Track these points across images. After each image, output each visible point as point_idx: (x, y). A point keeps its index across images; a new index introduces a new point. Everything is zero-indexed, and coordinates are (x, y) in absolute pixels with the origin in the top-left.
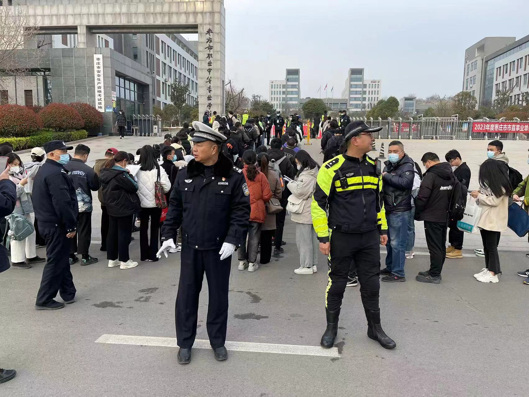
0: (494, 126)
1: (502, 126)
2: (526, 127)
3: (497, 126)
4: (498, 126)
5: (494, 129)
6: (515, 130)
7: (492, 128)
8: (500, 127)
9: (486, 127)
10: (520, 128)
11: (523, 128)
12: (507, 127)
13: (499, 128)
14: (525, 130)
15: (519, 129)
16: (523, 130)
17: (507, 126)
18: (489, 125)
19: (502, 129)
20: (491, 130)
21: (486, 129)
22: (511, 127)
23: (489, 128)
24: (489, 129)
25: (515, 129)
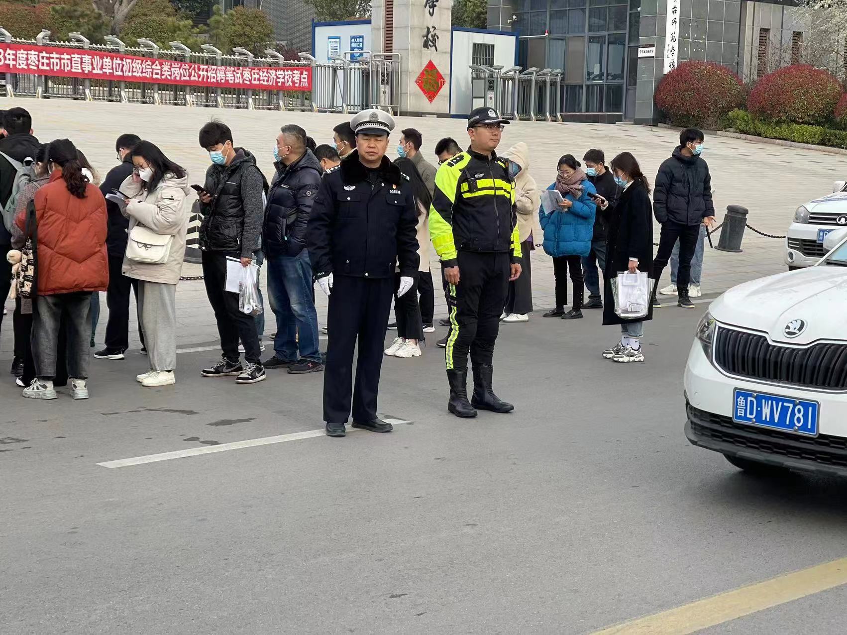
0: (25, 56)
1: (47, 55)
2: (108, 64)
3: (33, 54)
4: (36, 56)
5: (28, 65)
6: (80, 71)
7: (21, 62)
8: (43, 58)
9: (5, 59)
10: (92, 65)
11: (99, 66)
12: (60, 59)
13: (39, 61)
14: (104, 70)
15: (90, 67)
16: (101, 72)
17: (58, 56)
18: (14, 52)
19: (48, 65)
20: (20, 67)
21: (7, 62)
22: (69, 62)
23: (13, 60)
24: (14, 63)
25: (82, 68)
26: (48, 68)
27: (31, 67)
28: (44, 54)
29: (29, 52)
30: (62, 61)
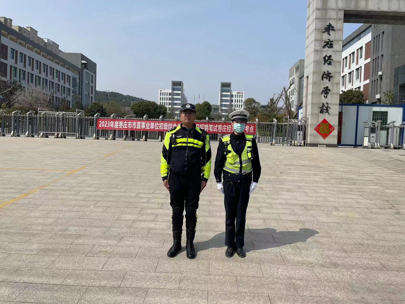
0: (118, 123)
1: (127, 123)
2: (152, 125)
5: (118, 126)
7: (116, 126)
9: (110, 125)
10: (145, 125)
11: (149, 126)
12: (132, 124)
14: (150, 128)
15: (145, 126)
16: (149, 128)
17: (131, 123)
18: (114, 122)
20: (115, 127)
21: (111, 126)
22: (136, 125)
23: (113, 125)
24: (114, 126)
25: (141, 127)
26: (127, 127)
27: (120, 127)
28: (126, 122)
29: (120, 122)
30: (129, 125)
